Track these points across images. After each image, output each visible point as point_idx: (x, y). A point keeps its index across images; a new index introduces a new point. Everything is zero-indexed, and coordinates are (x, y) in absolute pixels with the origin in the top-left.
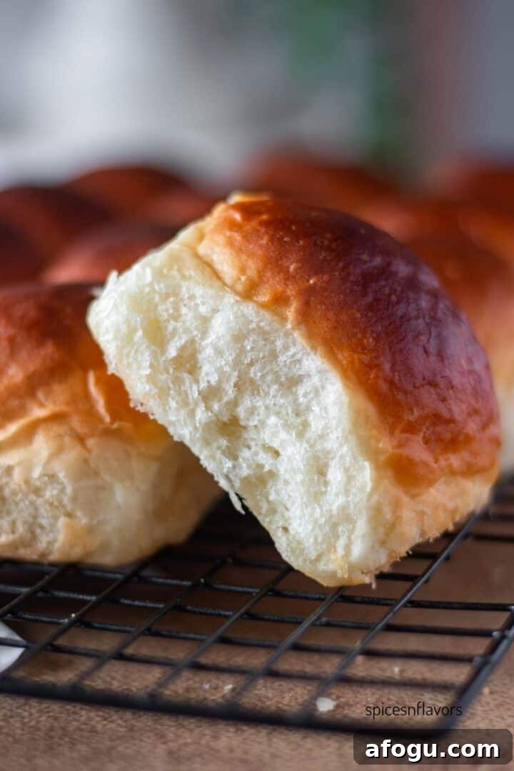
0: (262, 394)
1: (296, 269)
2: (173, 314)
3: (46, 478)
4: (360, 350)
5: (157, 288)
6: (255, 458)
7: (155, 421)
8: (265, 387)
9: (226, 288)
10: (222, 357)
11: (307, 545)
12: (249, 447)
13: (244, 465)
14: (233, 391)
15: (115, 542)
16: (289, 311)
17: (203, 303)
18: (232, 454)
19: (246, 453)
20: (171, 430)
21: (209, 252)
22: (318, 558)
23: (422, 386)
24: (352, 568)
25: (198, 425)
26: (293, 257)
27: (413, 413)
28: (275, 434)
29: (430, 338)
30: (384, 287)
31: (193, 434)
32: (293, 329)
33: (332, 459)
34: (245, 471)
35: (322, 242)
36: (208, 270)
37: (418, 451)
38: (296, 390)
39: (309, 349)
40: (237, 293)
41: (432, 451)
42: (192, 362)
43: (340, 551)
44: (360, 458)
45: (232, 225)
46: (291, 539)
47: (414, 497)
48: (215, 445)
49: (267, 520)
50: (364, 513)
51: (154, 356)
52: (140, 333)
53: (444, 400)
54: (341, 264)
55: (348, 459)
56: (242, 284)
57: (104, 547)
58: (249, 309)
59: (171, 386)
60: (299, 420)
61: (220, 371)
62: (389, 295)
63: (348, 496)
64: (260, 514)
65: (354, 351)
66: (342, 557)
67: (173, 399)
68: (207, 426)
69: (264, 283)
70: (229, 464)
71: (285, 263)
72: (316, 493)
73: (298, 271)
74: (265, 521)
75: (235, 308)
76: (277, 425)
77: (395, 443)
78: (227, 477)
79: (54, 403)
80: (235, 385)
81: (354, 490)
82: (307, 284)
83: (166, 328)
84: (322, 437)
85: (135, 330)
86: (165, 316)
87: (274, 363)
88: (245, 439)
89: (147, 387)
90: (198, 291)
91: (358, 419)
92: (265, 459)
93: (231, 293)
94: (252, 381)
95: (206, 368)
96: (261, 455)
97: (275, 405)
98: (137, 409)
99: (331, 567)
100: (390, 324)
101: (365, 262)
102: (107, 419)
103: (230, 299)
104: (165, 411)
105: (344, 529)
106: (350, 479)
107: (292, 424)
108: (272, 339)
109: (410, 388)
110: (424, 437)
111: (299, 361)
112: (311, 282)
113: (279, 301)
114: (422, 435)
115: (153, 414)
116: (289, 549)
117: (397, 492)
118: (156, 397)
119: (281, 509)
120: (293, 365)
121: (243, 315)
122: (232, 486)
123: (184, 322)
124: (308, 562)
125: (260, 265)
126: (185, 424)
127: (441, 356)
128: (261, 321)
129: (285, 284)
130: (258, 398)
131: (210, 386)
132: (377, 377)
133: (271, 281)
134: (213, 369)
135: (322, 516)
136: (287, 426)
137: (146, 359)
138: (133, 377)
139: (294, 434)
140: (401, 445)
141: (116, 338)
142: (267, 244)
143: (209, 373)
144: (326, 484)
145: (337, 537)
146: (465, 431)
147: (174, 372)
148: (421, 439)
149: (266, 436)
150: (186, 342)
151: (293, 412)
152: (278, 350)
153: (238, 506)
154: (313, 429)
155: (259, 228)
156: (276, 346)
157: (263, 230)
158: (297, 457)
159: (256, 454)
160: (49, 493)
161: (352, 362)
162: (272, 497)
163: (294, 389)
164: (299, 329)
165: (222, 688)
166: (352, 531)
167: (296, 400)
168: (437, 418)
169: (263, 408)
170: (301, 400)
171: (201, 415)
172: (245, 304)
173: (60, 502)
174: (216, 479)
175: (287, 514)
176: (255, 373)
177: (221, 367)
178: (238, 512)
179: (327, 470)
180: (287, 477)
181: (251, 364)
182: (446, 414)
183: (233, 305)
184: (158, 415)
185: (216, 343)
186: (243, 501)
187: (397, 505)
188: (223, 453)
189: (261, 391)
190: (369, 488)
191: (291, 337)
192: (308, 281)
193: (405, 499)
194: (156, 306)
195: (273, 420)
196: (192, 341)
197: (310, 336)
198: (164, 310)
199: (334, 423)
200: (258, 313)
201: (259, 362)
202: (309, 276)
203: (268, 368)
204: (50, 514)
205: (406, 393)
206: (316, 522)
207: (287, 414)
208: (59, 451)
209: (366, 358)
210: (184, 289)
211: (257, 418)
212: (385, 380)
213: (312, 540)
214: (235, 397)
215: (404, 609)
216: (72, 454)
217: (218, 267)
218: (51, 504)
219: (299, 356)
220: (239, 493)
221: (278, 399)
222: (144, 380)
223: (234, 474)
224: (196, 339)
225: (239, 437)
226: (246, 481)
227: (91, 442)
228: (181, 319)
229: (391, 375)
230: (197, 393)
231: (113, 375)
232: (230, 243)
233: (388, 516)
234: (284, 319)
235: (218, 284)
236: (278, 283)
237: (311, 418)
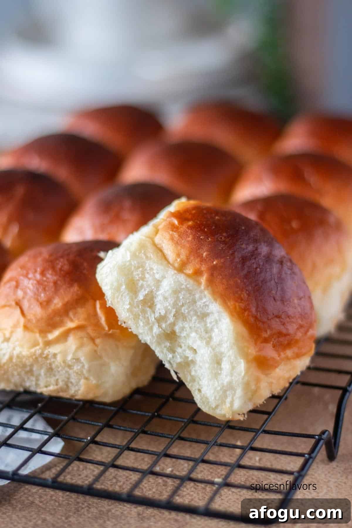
0: (188, 321)
1: (206, 255)
2: (141, 277)
3: (75, 360)
4: (239, 301)
5: (133, 263)
6: (184, 352)
7: (131, 332)
8: (189, 317)
9: (169, 265)
10: (167, 301)
11: (210, 400)
12: (181, 347)
13: (178, 356)
14: (173, 319)
15: (111, 392)
16: (203, 279)
17: (158, 273)
18: (172, 350)
19: (179, 350)
20: (140, 337)
21: (161, 242)
22: (217, 407)
23: (272, 318)
24: (233, 413)
25: (154, 335)
26: (205, 248)
27: (267, 333)
28: (194, 341)
29: (277, 291)
30: (253, 263)
31: (152, 340)
32: (204, 289)
33: (224, 357)
34: (179, 360)
35: (221, 238)
36: (160, 253)
37: (270, 352)
38: (206, 320)
39: (212, 300)
40: (175, 269)
41: (277, 351)
42: (152, 302)
43: (228, 405)
44: (239, 358)
45: (173, 227)
46: (202, 396)
47: (267, 375)
48: (163, 346)
49: (190, 385)
50: (240, 385)
51: (132, 299)
52: (124, 287)
53: (284, 324)
54: (230, 252)
55: (232, 358)
56: (178, 263)
57: (105, 394)
58: (182, 278)
59: (140, 314)
60: (207, 335)
61: (166, 308)
62: (256, 268)
63: (232, 376)
64: (187, 381)
65: (236, 301)
66: (229, 408)
67: (141, 320)
68: (159, 336)
69: (190, 263)
70: (170, 356)
71: (201, 251)
72: (215, 374)
73: (208, 256)
74: (189, 386)
75: (174, 277)
76: (195, 338)
77: (257, 349)
78: (170, 362)
79: (78, 319)
80: (174, 316)
81: (235, 374)
82: (212, 264)
83: (138, 284)
84: (220, 345)
85: (121, 285)
86: (137, 277)
87: (194, 305)
88: (179, 342)
89: (128, 315)
90: (155, 267)
91: (238, 337)
92: (189, 354)
93: (172, 269)
94: (183, 314)
95: (158, 306)
96: (187, 352)
97: (195, 327)
98: (122, 325)
99: (223, 412)
100: (256, 286)
101: (244, 249)
102: (107, 328)
103: (171, 272)
104: (137, 327)
105: (230, 393)
106: (233, 368)
107: (203, 337)
108: (193, 293)
109: (265, 320)
110: (273, 344)
111: (208, 306)
112: (215, 263)
113: (197, 273)
114: (272, 343)
115: (130, 329)
116: (201, 401)
117: (259, 374)
118: (132, 319)
119: (197, 379)
120: (204, 307)
121: (178, 281)
122: (172, 367)
123: (147, 281)
124: (211, 409)
125: (187, 252)
126: (147, 334)
127: (283, 301)
128: (188, 284)
129: (201, 264)
130: (186, 322)
131: (160, 316)
132: (248, 315)
133: (193, 262)
134: (162, 307)
135: (218, 386)
136: (201, 338)
137: (127, 300)
138: (120, 309)
139: (204, 342)
140: (260, 350)
141: (111, 288)
142: (191, 240)
143: (160, 308)
144: (221, 369)
145: (226, 397)
146: (295, 338)
147: (141, 307)
148: (271, 345)
149: (190, 342)
150: (148, 292)
151: (204, 331)
152: (196, 299)
153: (175, 377)
154: (215, 340)
155: (187, 230)
156: (195, 297)
157: (189, 231)
158: (207, 355)
159: (185, 351)
160: (76, 368)
161: (235, 308)
162: (193, 373)
163: (205, 319)
164: (208, 290)
165: (166, 470)
166: (234, 395)
167: (206, 325)
168: (280, 334)
169: (189, 328)
170: (208, 325)
171: (156, 330)
172: (179, 275)
173: (82, 372)
174: (163, 362)
175: (200, 382)
176: (184, 310)
177: (167, 307)
178: (175, 381)
179: (222, 362)
180: (201, 364)
181: (183, 305)
182: (284, 331)
183: (173, 275)
184: (134, 330)
185: (164, 294)
186: (178, 374)
187: (258, 380)
188: (168, 350)
189: (187, 319)
190: (243, 374)
191: (203, 293)
192: (213, 262)
193: (262, 377)
194: (132, 272)
195: (193, 335)
196: (152, 292)
197: (214, 293)
198: (137, 274)
199: (226, 339)
200: (186, 280)
201: (187, 305)
202: (213, 259)
203: (191, 308)
204: (76, 378)
205: (264, 323)
206: (216, 388)
207: (201, 332)
208: (81, 346)
209: (242, 305)
210: (147, 264)
211: (185, 333)
212: (253, 317)
213: (213, 398)
214: (174, 321)
215: (261, 434)
216: (88, 348)
217: (166, 252)
218: (77, 373)
219: (207, 303)
220: (176, 371)
221: (196, 324)
222: (126, 311)
223: (173, 360)
224: (154, 290)
225: (176, 341)
226: (179, 364)
227: (98, 341)
228: (145, 280)
229: (256, 314)
230: (154, 319)
231: (109, 307)
232: (172, 239)
233: (253, 387)
234: (200, 284)
235: (165, 263)
236: (197, 263)
237: (213, 335)
